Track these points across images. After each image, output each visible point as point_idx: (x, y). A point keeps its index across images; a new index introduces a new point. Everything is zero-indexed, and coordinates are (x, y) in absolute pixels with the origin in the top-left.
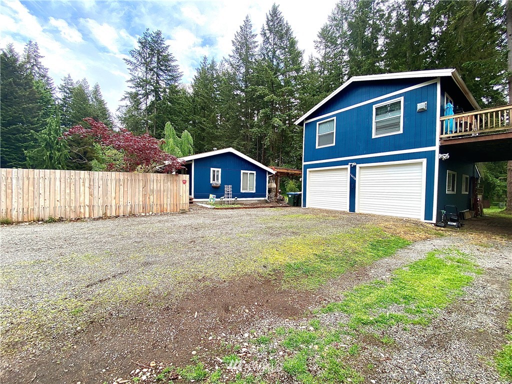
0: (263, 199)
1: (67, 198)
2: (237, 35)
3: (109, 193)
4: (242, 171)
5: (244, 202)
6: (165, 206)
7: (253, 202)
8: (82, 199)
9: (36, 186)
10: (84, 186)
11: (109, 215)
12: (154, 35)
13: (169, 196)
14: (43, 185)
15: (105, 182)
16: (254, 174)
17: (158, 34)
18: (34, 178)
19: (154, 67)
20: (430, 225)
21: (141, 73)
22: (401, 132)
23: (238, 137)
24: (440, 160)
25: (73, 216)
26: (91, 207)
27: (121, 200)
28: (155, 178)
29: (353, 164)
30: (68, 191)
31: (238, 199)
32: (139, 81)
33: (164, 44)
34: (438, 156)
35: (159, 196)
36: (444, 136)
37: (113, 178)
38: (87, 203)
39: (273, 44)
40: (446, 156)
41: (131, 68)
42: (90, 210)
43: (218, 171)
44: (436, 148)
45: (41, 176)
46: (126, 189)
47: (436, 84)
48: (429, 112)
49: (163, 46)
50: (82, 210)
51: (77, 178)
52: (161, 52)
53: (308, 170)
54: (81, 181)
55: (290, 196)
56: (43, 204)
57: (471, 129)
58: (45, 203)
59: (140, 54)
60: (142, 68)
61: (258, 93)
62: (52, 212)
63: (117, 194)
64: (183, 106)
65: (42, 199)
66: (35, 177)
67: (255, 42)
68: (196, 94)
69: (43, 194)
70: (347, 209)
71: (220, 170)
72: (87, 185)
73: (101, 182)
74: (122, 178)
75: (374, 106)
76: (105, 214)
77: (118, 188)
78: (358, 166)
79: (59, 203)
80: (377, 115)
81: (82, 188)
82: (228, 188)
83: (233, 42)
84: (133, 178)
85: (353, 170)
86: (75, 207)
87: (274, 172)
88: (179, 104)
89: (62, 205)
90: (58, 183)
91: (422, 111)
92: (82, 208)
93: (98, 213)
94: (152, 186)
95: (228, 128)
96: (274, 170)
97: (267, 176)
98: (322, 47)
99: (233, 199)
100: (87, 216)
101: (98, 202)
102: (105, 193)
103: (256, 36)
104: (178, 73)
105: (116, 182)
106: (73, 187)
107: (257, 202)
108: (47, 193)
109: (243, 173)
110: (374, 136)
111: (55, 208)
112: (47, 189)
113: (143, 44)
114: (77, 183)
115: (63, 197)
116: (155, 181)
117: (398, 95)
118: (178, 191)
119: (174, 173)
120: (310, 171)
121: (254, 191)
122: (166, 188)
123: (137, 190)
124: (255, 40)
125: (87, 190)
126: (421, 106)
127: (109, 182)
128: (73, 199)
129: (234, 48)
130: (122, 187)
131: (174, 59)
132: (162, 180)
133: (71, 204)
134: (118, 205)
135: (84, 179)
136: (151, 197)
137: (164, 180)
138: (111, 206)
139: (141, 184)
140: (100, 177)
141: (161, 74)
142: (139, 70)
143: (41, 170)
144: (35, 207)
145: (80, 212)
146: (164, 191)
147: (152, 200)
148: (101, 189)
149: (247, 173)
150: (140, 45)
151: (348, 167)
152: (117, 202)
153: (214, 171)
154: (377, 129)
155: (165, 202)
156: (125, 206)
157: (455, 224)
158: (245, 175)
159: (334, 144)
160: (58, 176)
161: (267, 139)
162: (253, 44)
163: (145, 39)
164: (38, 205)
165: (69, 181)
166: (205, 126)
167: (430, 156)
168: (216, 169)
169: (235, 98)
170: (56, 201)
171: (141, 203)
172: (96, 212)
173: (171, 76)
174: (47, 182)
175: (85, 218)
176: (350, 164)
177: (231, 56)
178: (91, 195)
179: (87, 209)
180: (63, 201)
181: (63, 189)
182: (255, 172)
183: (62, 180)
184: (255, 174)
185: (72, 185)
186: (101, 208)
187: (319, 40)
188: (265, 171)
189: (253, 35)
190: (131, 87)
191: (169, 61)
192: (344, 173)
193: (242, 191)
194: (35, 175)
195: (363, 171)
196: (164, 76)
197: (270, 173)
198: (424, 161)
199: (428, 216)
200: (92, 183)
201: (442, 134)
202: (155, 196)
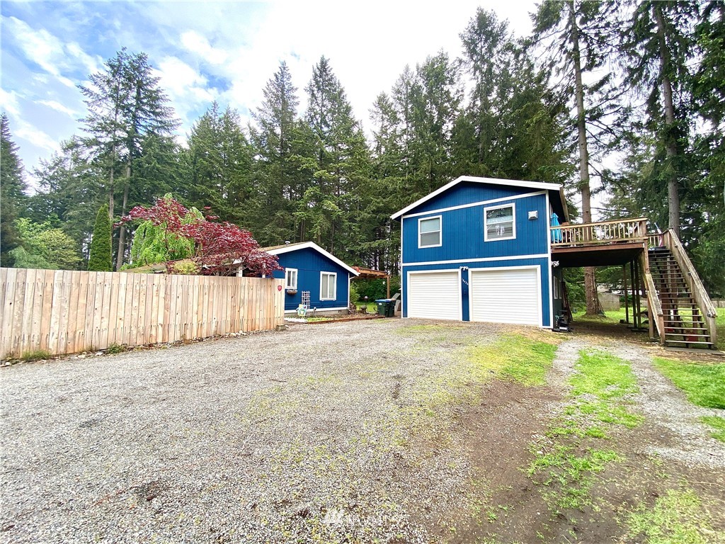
0: (345, 308)
1: (135, 314)
2: (269, 83)
3: (190, 306)
4: (322, 273)
5: (323, 313)
6: (257, 321)
7: (333, 313)
8: (154, 315)
9: (90, 297)
10: (158, 295)
11: (188, 338)
12: (134, 59)
13: (262, 308)
14: (101, 296)
15: (186, 290)
16: (334, 276)
17: (141, 58)
18: (88, 285)
19: (132, 105)
20: (548, 330)
21: (106, 110)
22: (514, 237)
23: (272, 221)
24: (552, 266)
25: (140, 341)
26: (165, 326)
27: (205, 315)
28: (247, 283)
29: (464, 268)
30: (135, 304)
31: (318, 310)
32: (102, 121)
33: (150, 73)
34: (550, 263)
35: (250, 308)
36: (555, 244)
37: (196, 284)
38: (161, 321)
39: (320, 105)
40: (557, 264)
41: (90, 100)
42: (164, 330)
43: (294, 272)
44: (549, 255)
45: (99, 281)
46: (211, 300)
47: (545, 195)
48: (540, 220)
49: (148, 76)
50: (154, 333)
51: (150, 285)
52: (145, 85)
53: (408, 273)
54: (155, 288)
55: (380, 304)
56: (98, 325)
57: (569, 241)
58: (101, 322)
59: (109, 82)
60: (109, 103)
61: (304, 166)
62: (111, 337)
63: (200, 307)
64: (177, 168)
65: (97, 316)
66: (90, 282)
67: (294, 98)
68: (199, 153)
69: (99, 309)
70: (460, 318)
71: (296, 270)
72: (162, 294)
73: (180, 290)
74: (207, 284)
75: (485, 209)
76: (184, 336)
77: (202, 299)
78: (470, 270)
79: (122, 323)
80: (488, 218)
81: (155, 299)
82: (306, 295)
83: (265, 92)
84: (220, 283)
85: (465, 275)
86: (144, 329)
87: (357, 274)
88: (171, 164)
89: (127, 325)
90: (122, 292)
91: (533, 219)
92: (154, 328)
93: (174, 336)
94: (242, 294)
95: (257, 207)
96: (358, 271)
97: (349, 279)
98: (378, 119)
99: (312, 310)
100: (160, 340)
101: (176, 321)
102: (185, 307)
103: (296, 89)
104: (171, 119)
105: (200, 289)
106: (143, 298)
107: (337, 312)
108: (106, 307)
109: (323, 275)
110: (486, 240)
111: (116, 329)
112: (106, 300)
113: (115, 70)
114: (149, 292)
115: (128, 313)
116: (246, 287)
117: (509, 201)
118: (273, 301)
119: (264, 276)
120: (411, 274)
121: (335, 298)
122: (258, 297)
123: (225, 300)
124: (295, 94)
125: (162, 302)
126: (532, 214)
127: (191, 290)
128: (143, 317)
129: (266, 100)
130: (207, 296)
131: (167, 97)
132: (254, 285)
133: (139, 323)
134: (200, 323)
135: (159, 286)
136: (242, 309)
137: (257, 286)
138: (192, 324)
139: (230, 292)
140: (180, 284)
141: (141, 115)
142: (104, 105)
143: (99, 273)
144: (86, 330)
145: (151, 336)
146: (256, 301)
147: (241, 315)
148: (179, 300)
149: (327, 275)
150: (109, 69)
151: (459, 271)
152: (200, 317)
153: (289, 272)
154: (488, 232)
155: (258, 317)
156: (210, 324)
157: (566, 329)
158: (325, 277)
159: (441, 245)
160: (123, 282)
161: (316, 227)
162: (292, 100)
163: (119, 61)
164: (90, 326)
165: (138, 288)
166: (214, 201)
167: (543, 263)
168: (292, 270)
169: (265, 166)
170: (118, 320)
171: (229, 319)
172: (171, 333)
173: (161, 122)
174: (107, 290)
175: (156, 343)
176: (461, 267)
177: (260, 110)
178: (167, 308)
179: (160, 329)
180: (128, 319)
181: (129, 300)
182: (335, 274)
183: (129, 287)
184: (336, 277)
185: (142, 294)
186: (178, 328)
187: (375, 109)
188: (346, 272)
189: (292, 88)
190: (85, 130)
191: (158, 99)
192: (453, 277)
193: (321, 299)
194: (90, 280)
195: (475, 276)
196: (148, 121)
197: (352, 275)
198: (538, 267)
199: (546, 322)
200: (168, 291)
201: (552, 242)
202: (246, 307)
